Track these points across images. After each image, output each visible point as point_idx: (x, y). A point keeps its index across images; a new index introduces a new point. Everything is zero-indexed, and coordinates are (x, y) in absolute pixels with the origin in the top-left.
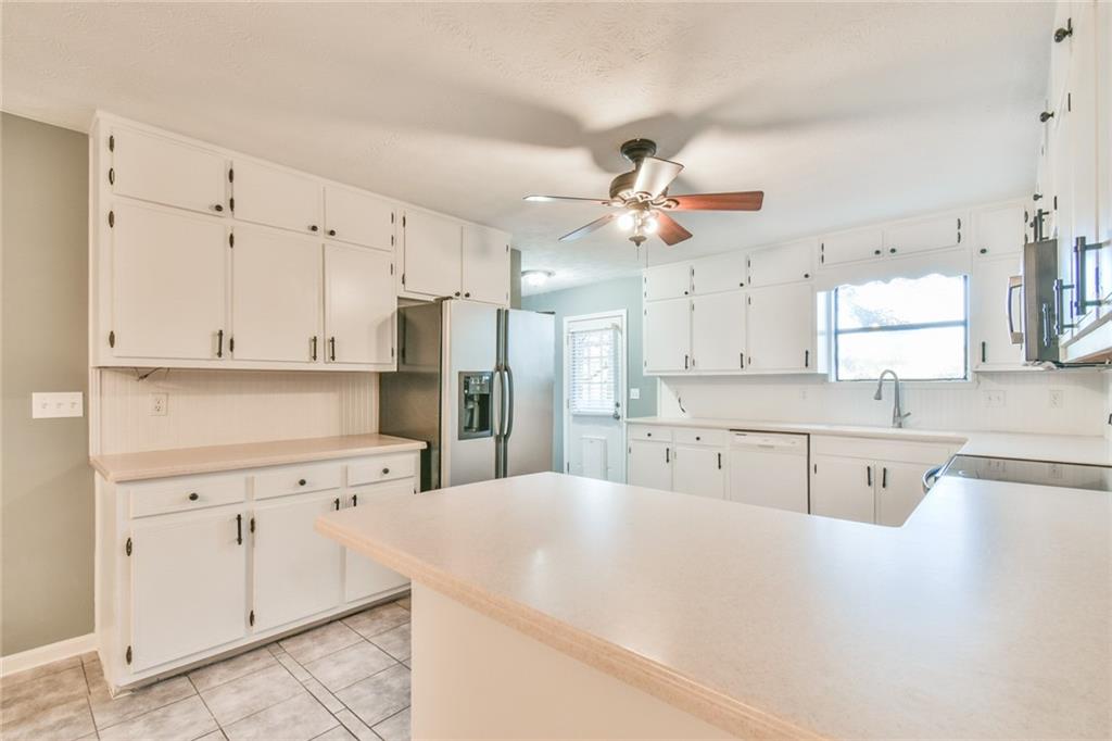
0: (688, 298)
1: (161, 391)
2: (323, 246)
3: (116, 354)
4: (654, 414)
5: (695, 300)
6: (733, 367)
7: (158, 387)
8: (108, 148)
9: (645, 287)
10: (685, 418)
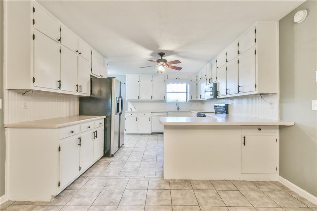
0: (139, 83)
1: (26, 99)
2: (78, 57)
3: (35, 86)
4: (127, 110)
5: (140, 83)
6: (150, 99)
7: (25, 98)
8: (33, 12)
9: (127, 79)
10: (136, 110)
